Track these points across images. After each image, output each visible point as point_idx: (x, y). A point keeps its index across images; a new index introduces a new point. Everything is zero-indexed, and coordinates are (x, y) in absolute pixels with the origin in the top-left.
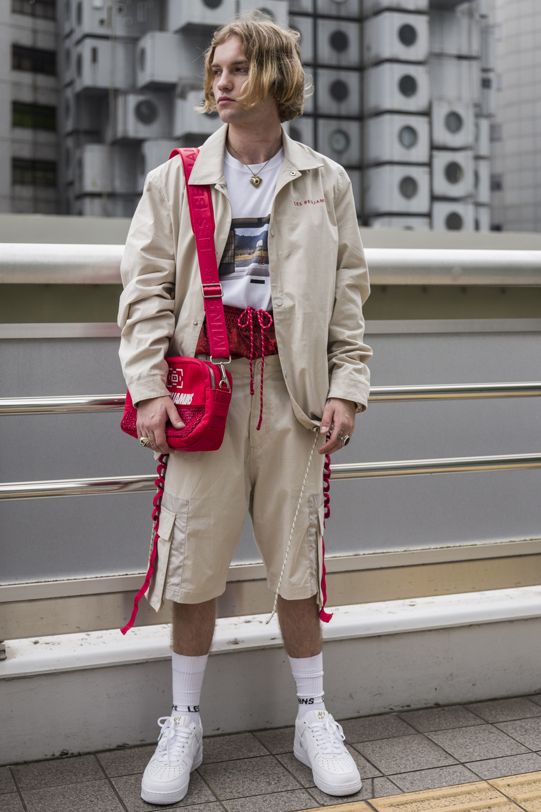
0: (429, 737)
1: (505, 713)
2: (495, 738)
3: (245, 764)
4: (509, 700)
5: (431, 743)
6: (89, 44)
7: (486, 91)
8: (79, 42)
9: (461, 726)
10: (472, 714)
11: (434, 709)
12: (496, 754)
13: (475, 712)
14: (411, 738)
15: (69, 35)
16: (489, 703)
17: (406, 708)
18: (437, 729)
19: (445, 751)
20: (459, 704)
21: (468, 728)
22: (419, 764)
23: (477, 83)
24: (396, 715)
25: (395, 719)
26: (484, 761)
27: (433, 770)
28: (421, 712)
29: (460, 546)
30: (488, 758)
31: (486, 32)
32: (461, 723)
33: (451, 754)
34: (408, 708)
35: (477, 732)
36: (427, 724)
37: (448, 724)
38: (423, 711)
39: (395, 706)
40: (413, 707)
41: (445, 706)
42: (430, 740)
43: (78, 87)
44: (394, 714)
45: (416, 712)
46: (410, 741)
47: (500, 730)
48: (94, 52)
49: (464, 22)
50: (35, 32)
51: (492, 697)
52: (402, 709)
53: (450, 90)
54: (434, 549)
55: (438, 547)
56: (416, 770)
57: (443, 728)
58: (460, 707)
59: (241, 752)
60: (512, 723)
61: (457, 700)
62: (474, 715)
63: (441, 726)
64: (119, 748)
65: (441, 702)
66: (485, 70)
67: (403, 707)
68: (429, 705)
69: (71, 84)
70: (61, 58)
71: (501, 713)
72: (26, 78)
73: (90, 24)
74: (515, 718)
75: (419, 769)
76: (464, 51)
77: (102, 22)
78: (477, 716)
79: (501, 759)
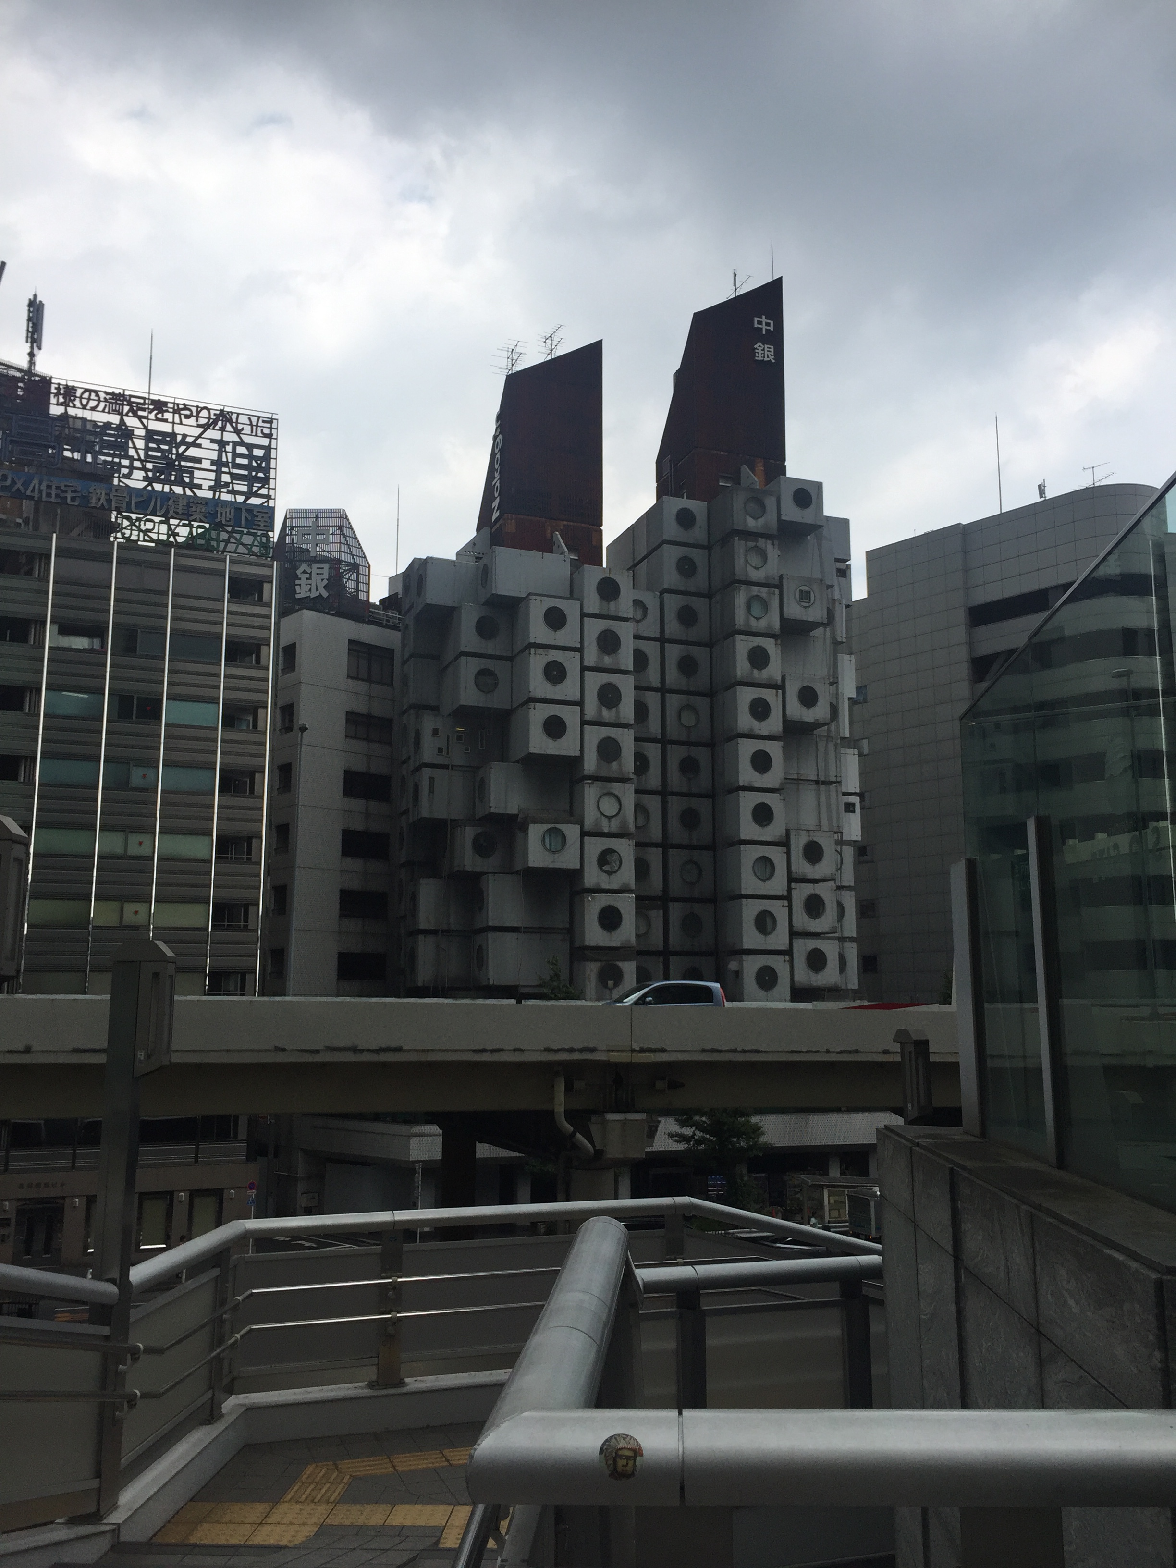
6: (427, 772)
7: (848, 815)
8: (418, 769)
15: (406, 763)
43: (414, 817)
50: (369, 757)
53: (808, 819)
69: (406, 813)
70: (396, 785)
72: (358, 804)
73: (428, 753)
76: (822, 776)
77: (440, 750)
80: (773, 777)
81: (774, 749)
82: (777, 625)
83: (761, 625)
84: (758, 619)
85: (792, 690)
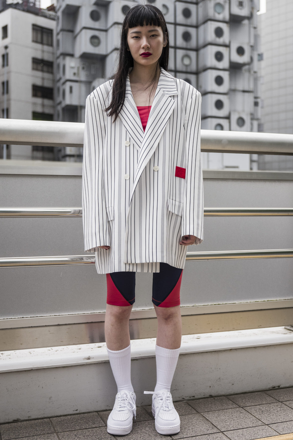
0: (204, 415)
1: (250, 401)
2: (244, 416)
3: (89, 432)
4: (254, 393)
5: (204, 419)
6: (68, 84)
7: (256, 108)
8: (64, 83)
9: (224, 409)
10: (231, 402)
11: (209, 399)
12: (243, 426)
13: (233, 400)
14: (193, 416)
15: (59, 80)
16: (242, 395)
17: (192, 398)
18: (209, 410)
19: (212, 424)
20: (224, 396)
21: (228, 410)
22: (196, 432)
23: (252, 104)
24: (186, 402)
25: (185, 405)
26: (236, 431)
27: (203, 436)
28: (201, 400)
29: (226, 304)
30: (238, 428)
31: (256, 80)
32: (224, 407)
33: (216, 426)
34: (193, 398)
35: (233, 412)
36: (204, 407)
37: (216, 407)
38: (202, 400)
39: (186, 397)
40: (196, 397)
41: (215, 397)
42: (204, 417)
43: (63, 105)
44: (185, 401)
45: (198, 401)
46: (192, 418)
47: (247, 411)
48: (71, 88)
49: (246, 75)
50: (43, 79)
51: (243, 391)
52: (189, 398)
53: (239, 107)
54: (211, 305)
55: (213, 304)
56: (193, 436)
57: (213, 410)
58: (224, 397)
59: (88, 424)
60: (254, 407)
61: (223, 393)
62: (232, 402)
63: (212, 408)
64: (15, 421)
65: (213, 395)
66: (256, 98)
67: (190, 397)
68: (206, 396)
69: (60, 103)
70: (55, 92)
71: (248, 401)
72: (39, 101)
73: (69, 75)
74: (257, 404)
75: (195, 435)
76: (246, 88)
77: (74, 74)
78: (234, 402)
79: (246, 429)
80: (224, 88)
81: (225, 75)
82: (227, 18)
83: (220, 17)
84: (219, 13)
85: (234, 47)
